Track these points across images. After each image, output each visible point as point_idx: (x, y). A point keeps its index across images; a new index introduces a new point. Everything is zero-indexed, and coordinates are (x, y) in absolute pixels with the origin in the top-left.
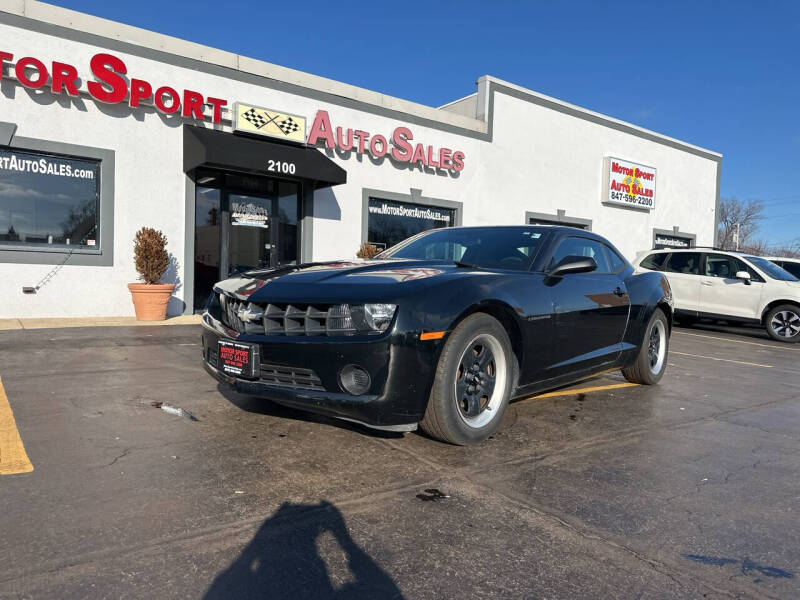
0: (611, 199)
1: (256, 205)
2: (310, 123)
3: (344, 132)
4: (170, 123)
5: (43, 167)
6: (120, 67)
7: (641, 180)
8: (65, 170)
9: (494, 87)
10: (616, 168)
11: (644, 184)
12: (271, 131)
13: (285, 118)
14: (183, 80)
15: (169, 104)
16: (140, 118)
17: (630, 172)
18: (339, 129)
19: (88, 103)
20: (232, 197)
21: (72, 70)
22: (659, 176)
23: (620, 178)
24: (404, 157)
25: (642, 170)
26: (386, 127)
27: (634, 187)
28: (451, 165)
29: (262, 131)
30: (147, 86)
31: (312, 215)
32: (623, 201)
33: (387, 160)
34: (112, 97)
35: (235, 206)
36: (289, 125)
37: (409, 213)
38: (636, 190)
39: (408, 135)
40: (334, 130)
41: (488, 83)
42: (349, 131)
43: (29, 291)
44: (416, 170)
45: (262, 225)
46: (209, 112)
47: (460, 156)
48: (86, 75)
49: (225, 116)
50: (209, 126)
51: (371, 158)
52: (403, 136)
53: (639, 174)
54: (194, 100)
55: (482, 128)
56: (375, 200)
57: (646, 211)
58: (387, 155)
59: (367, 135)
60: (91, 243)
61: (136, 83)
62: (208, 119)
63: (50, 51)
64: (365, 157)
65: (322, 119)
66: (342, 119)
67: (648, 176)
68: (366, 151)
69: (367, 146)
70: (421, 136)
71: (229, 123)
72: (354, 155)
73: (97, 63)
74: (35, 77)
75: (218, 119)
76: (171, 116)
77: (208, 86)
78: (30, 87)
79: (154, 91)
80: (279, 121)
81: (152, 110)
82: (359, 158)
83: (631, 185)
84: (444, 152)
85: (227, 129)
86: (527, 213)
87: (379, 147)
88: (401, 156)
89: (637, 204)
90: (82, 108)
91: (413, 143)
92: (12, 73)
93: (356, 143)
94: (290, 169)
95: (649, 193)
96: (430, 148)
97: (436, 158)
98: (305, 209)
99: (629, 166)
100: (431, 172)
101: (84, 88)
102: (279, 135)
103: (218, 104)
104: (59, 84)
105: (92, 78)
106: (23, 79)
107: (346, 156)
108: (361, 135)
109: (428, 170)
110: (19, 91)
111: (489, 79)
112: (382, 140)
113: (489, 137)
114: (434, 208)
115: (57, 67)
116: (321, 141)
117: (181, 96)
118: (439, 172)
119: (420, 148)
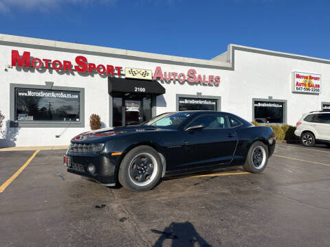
0: (296, 91)
1: (135, 103)
2: (154, 72)
3: (168, 74)
4: (103, 77)
5: (62, 95)
6: (85, 59)
7: (313, 80)
8: (69, 96)
9: (234, 48)
10: (298, 76)
11: (314, 82)
12: (139, 76)
13: (144, 71)
15: (102, 70)
16: (93, 76)
17: (307, 77)
18: (165, 73)
19: (76, 73)
20: (126, 101)
21: (70, 63)
22: (322, 78)
23: (301, 81)
24: (193, 80)
25: (313, 76)
26: (184, 70)
27: (309, 84)
28: (215, 82)
29: (135, 77)
30: (94, 65)
31: (156, 106)
32: (303, 91)
33: (186, 82)
34: (82, 70)
35: (127, 104)
36: (146, 73)
37: (197, 102)
38: (310, 85)
39: (194, 72)
40: (163, 73)
41: (231, 48)
42: (169, 73)
43: (57, 137)
44: (199, 85)
45: (137, 110)
46: (116, 72)
47: (218, 78)
48: (74, 64)
49: (122, 73)
50: (117, 76)
51: (179, 82)
52: (192, 73)
53: (311, 78)
54: (110, 68)
55: (229, 65)
56: (181, 98)
57: (318, 94)
58: (186, 81)
60: (77, 120)
61: (90, 64)
62: (116, 74)
63: (62, 57)
64: (177, 82)
65: (158, 69)
66: (166, 69)
67: (316, 79)
68: (177, 80)
69: (177, 78)
70: (200, 72)
71: (124, 75)
72: (172, 82)
73: (77, 59)
74: (58, 66)
75: (119, 74)
76: (103, 75)
77: (115, 63)
78: (57, 70)
79: (96, 66)
80: (141, 73)
81: (96, 73)
82: (174, 83)
83: (307, 83)
84: (211, 77)
85: (123, 77)
86: (253, 99)
87: (182, 78)
89: (311, 91)
90: (73, 74)
91: (197, 75)
92: (51, 66)
93: (172, 77)
94: (143, 90)
96: (204, 76)
97: (207, 79)
98: (153, 104)
99: (306, 75)
100: (206, 85)
101: (74, 68)
102: (142, 77)
103: (119, 69)
104: (65, 68)
105: (77, 65)
106: (55, 68)
107: (169, 83)
108: (175, 74)
109: (204, 85)
110: (54, 71)
111: (232, 45)
112: (183, 75)
113: (232, 69)
114: (208, 100)
115: (65, 62)
116: (158, 78)
117: (106, 67)
118: (210, 85)
119: (200, 76)
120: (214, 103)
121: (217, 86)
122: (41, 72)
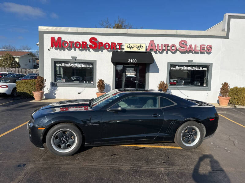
1: (132, 70)
2: (148, 45)
3: (160, 46)
4: (109, 51)
5: (82, 65)
6: (96, 39)
8: (87, 66)
9: (230, 17)
13: (139, 45)
15: (108, 47)
16: (102, 51)
18: (158, 45)
19: (91, 49)
21: (86, 43)
24: (185, 49)
26: (176, 41)
28: (207, 50)
29: (132, 50)
30: (102, 43)
31: (149, 72)
33: (178, 52)
34: (94, 48)
35: (126, 71)
36: (141, 47)
37: (188, 68)
39: (185, 42)
40: (156, 46)
41: (227, 16)
42: (162, 45)
43: (79, 93)
44: (191, 53)
45: (134, 76)
47: (210, 46)
48: (89, 43)
49: (123, 47)
50: (119, 51)
52: (183, 44)
54: (114, 44)
58: (178, 50)
59: (169, 45)
60: (92, 82)
61: (100, 43)
62: (118, 49)
63: (80, 39)
64: (169, 52)
65: (152, 43)
66: (159, 41)
68: (169, 50)
69: (169, 48)
70: (191, 42)
72: (165, 52)
73: (91, 40)
74: (79, 46)
75: (120, 48)
77: (117, 40)
79: (104, 44)
80: (137, 46)
81: (104, 49)
82: (167, 53)
84: (203, 47)
85: (124, 51)
87: (174, 48)
88: (183, 50)
90: (89, 51)
91: (188, 45)
92: (75, 45)
93: (164, 48)
94: (135, 61)
96: (195, 45)
97: (198, 48)
98: (147, 70)
101: (89, 46)
102: (137, 50)
103: (120, 45)
104: (83, 46)
105: (91, 44)
106: (77, 47)
107: (162, 53)
108: (166, 45)
109: (196, 53)
110: (77, 49)
111: (228, 14)
112: (174, 46)
113: (227, 37)
114: (199, 66)
115: (83, 42)
116: (152, 50)
117: (110, 44)
118: (201, 53)
119: (191, 46)
120: (206, 69)
121: (209, 53)
122: (69, 50)
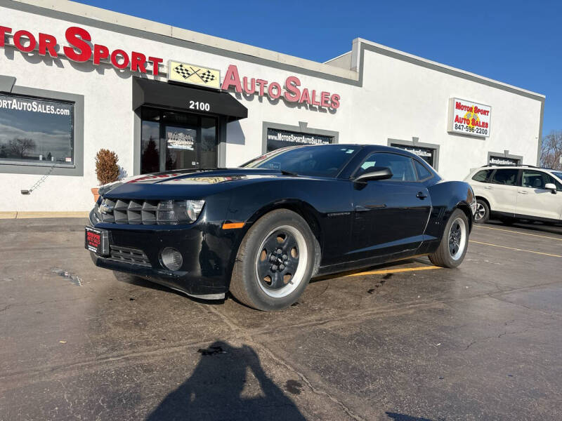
0: (454, 130)
1: (185, 134)
2: (223, 75)
3: (249, 81)
4: (124, 76)
5: (35, 107)
6: (86, 35)
7: (479, 115)
8: (50, 109)
9: (364, 47)
10: (459, 106)
11: (481, 118)
12: (195, 80)
13: (205, 71)
14: (131, 45)
15: (121, 62)
16: (101, 72)
17: (470, 109)
18: (245, 79)
19: (65, 62)
20: (167, 128)
21: (53, 39)
22: (493, 113)
23: (462, 114)
24: (294, 98)
25: (480, 107)
26: (280, 77)
27: (473, 120)
28: (330, 104)
29: (188, 81)
30: (106, 49)
31: (225, 141)
32: (464, 131)
33: (281, 101)
34: (80, 58)
35: (170, 134)
36: (208, 76)
37: (298, 139)
38: (475, 123)
39: (297, 82)
40: (241, 80)
41: (359, 44)
42: (253, 80)
43: (25, 193)
44: (303, 108)
45: (189, 148)
46: (150, 67)
47: (337, 97)
48: (62, 42)
49: (162, 70)
51: (269, 99)
52: (292, 84)
53: (477, 110)
54: (139, 59)
55: (355, 77)
56: (272, 130)
57: (484, 138)
58: (281, 97)
59: (266, 83)
60: (69, 160)
61: (98, 47)
62: (149, 72)
63: (37, 26)
64: (265, 99)
65: (232, 71)
66: (247, 71)
67: (485, 112)
68: (265, 95)
69: (266, 90)
70: (307, 83)
71: (165, 75)
72: (256, 97)
73: (70, 33)
74: (27, 44)
75: (156, 72)
76: (123, 70)
77: (149, 49)
78: (25, 51)
79: (110, 53)
80: (200, 73)
81: (109, 66)
82: (260, 100)
83: (470, 119)
84: (325, 95)
85: (163, 79)
86: (389, 139)
87: (275, 92)
88: (292, 98)
89: (475, 133)
90: (61, 65)
91: (301, 88)
92: (12, 42)
93: (258, 89)
94: (205, 107)
95: (485, 125)
96: (314, 92)
97: (318, 99)
98: (220, 137)
99: (470, 105)
100: (314, 109)
101: (61, 51)
102: (201, 83)
103: (156, 62)
104: (43, 49)
105: (68, 45)
106: (18, 46)
107: (250, 98)
108: (262, 83)
109: (312, 108)
110: (17, 54)
111: (360, 40)
112: (276, 86)
113: (359, 83)
114: (316, 137)
115: (42, 37)
116: (231, 88)
117: (130, 56)
118: (321, 109)
119: (306, 92)
120: (327, 144)
121: (333, 112)
